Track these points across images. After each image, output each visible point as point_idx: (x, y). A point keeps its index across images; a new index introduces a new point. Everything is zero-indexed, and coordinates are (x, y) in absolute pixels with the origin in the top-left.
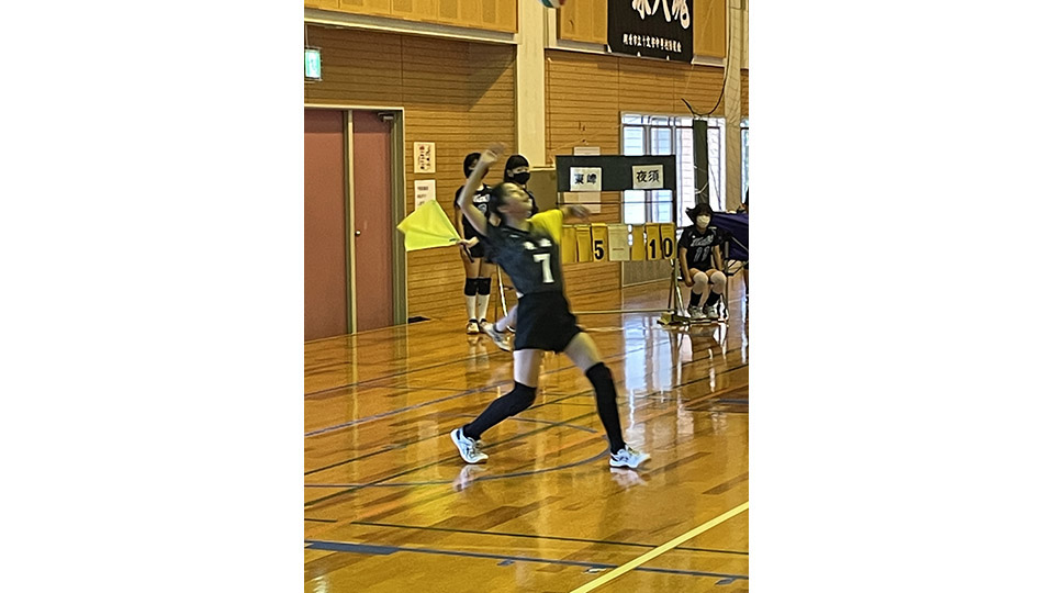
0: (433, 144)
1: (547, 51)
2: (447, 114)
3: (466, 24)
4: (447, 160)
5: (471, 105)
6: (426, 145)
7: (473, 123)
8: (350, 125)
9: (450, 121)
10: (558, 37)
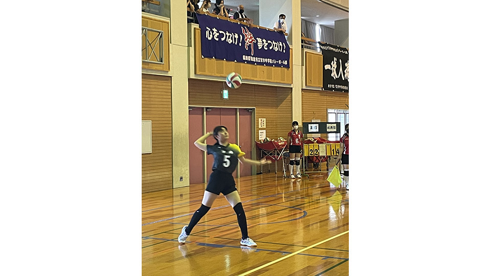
0: (265, 119)
1: (302, 90)
2: (270, 109)
3: (276, 81)
4: (270, 124)
5: (278, 106)
6: (263, 119)
7: (278, 112)
8: (238, 113)
9: (271, 112)
10: (306, 85)
